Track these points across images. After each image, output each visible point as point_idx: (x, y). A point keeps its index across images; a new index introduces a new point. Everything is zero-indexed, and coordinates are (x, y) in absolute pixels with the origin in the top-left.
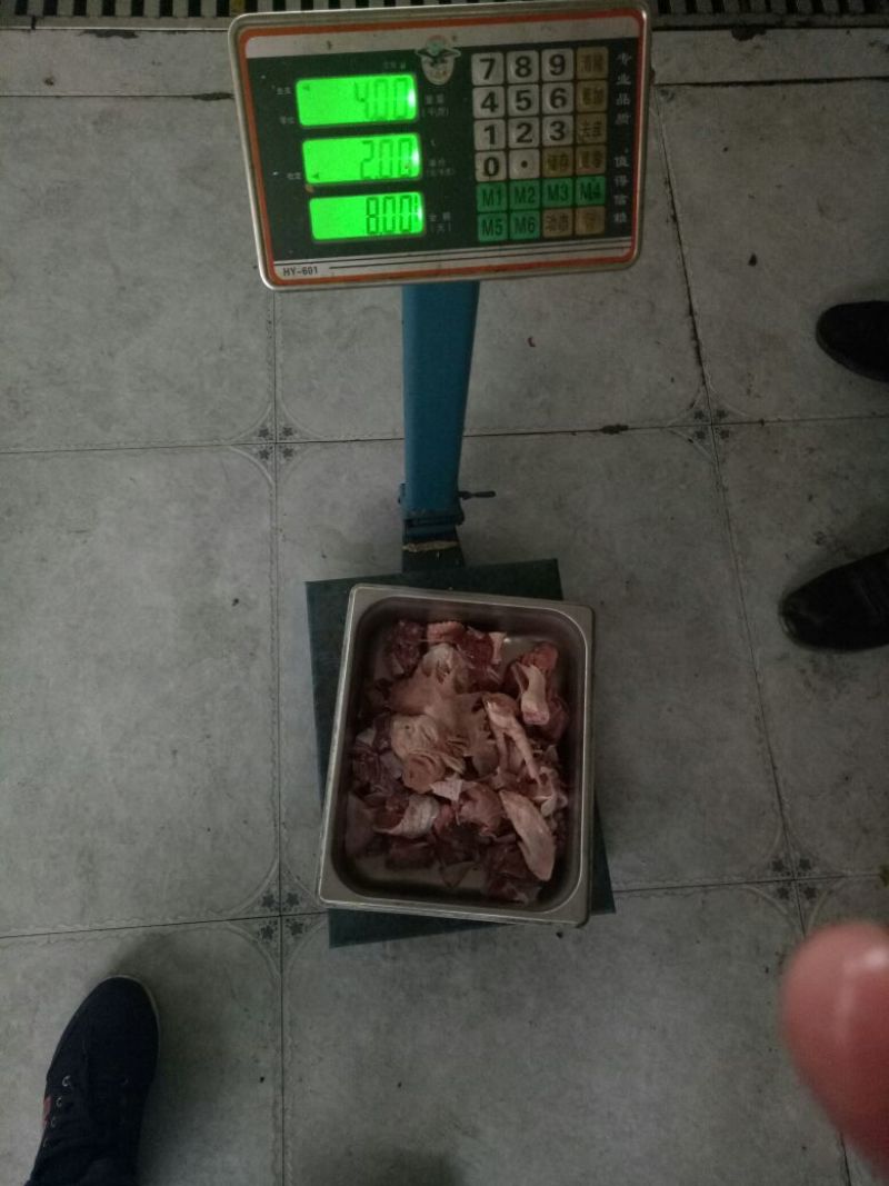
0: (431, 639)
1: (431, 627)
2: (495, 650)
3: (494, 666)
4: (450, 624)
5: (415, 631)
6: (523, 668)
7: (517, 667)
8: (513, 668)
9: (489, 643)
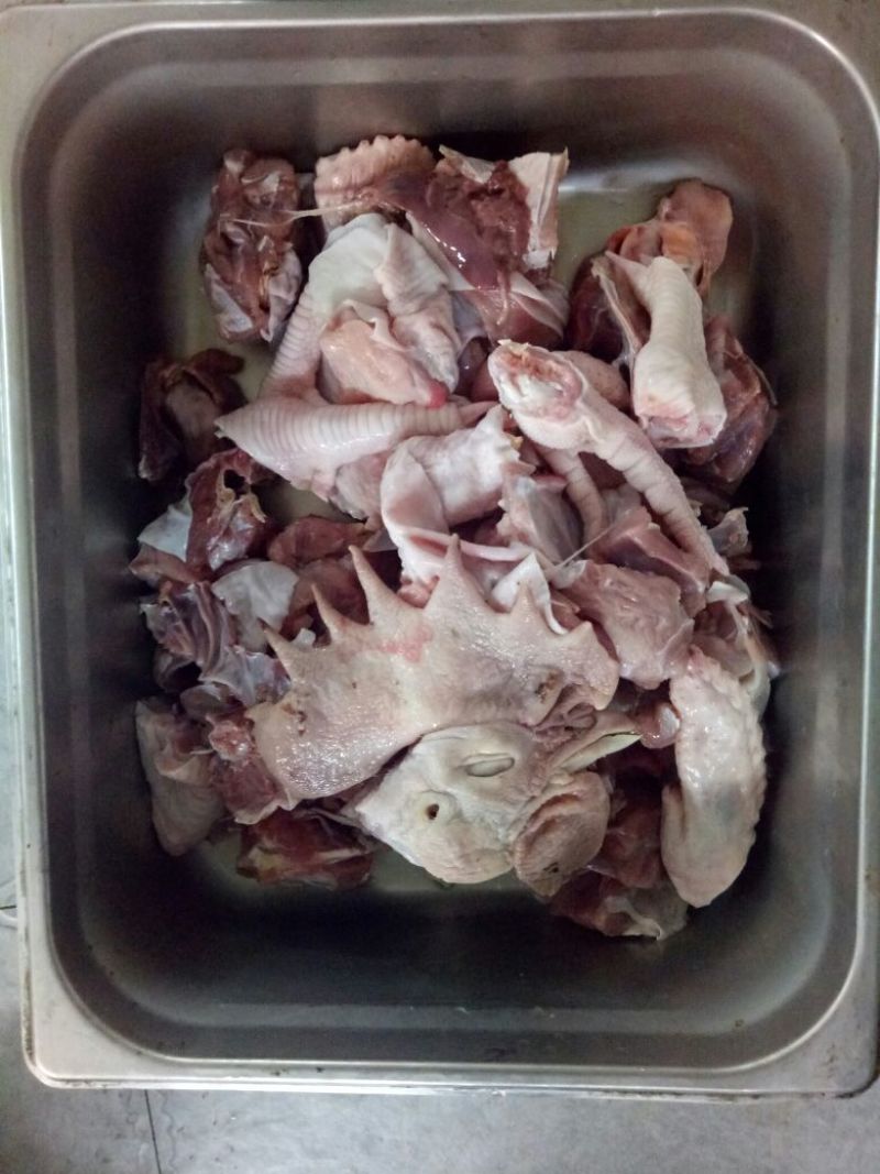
0: (327, 206)
1: (323, 166)
2: (534, 218)
3: (532, 276)
4: (381, 145)
5: (272, 183)
6: (630, 266)
7: (612, 266)
8: (599, 271)
9: (511, 195)
